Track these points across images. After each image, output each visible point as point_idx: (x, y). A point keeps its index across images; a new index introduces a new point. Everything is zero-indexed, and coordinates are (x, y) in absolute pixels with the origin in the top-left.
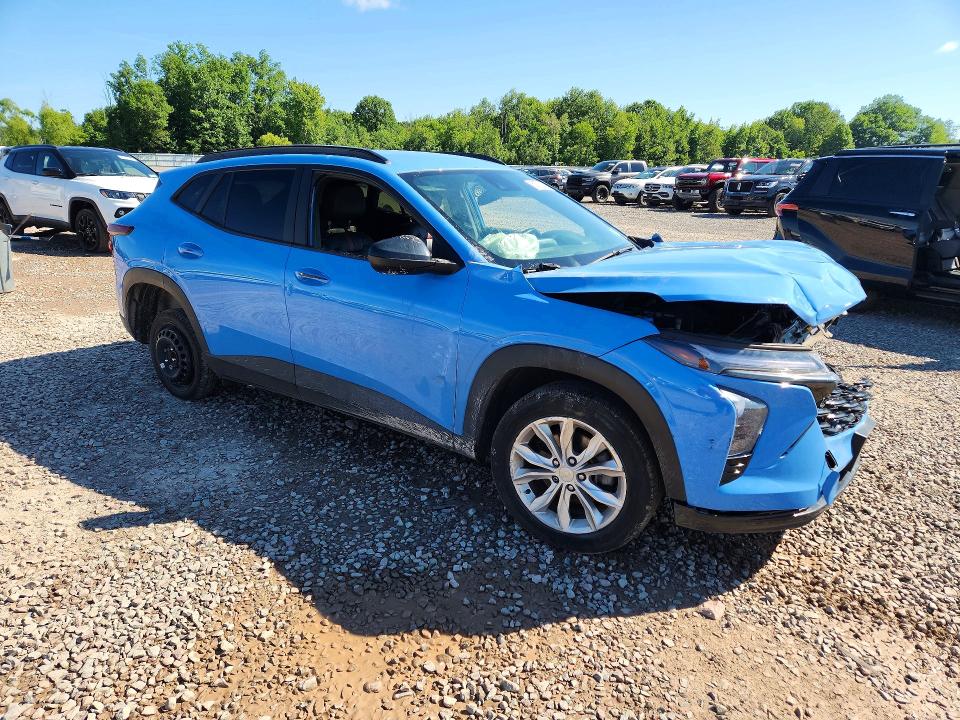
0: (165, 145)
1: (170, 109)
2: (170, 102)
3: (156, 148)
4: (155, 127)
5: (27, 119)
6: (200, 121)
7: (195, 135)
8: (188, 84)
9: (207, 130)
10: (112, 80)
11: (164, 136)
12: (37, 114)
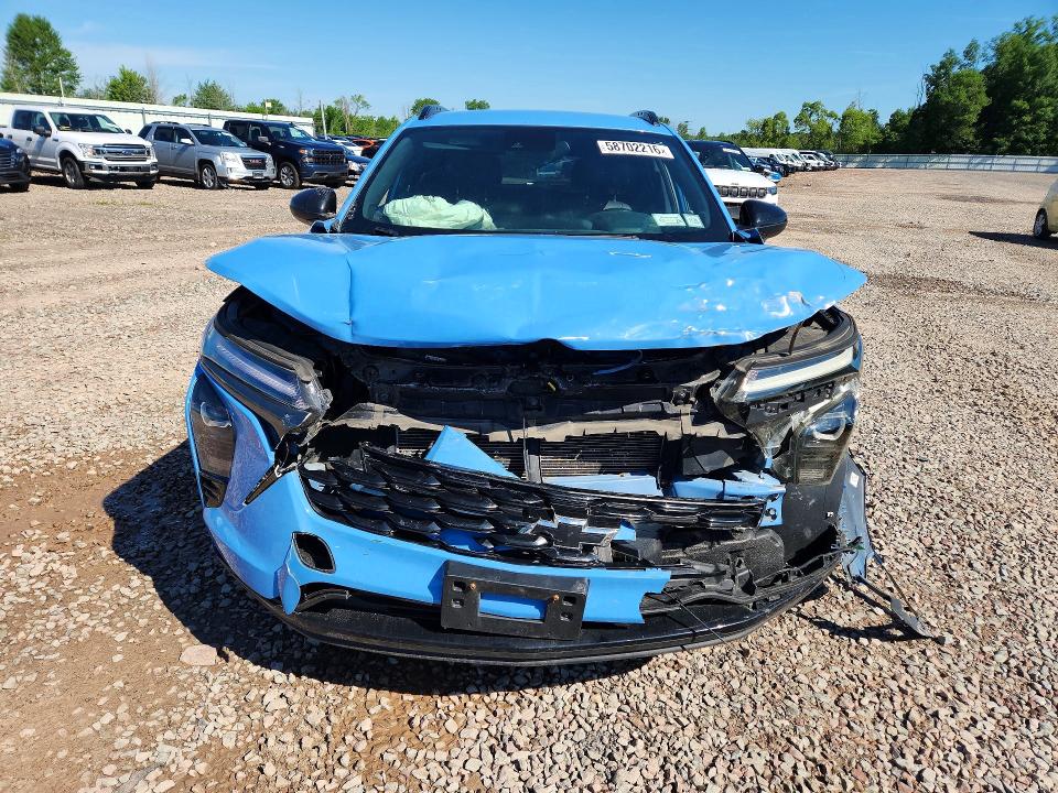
0: (965, 144)
1: (985, 101)
2: (988, 94)
3: (952, 148)
4: (961, 123)
5: (830, 121)
6: (1020, 113)
7: (1007, 132)
8: (1021, 67)
9: (1025, 124)
10: (930, 72)
11: (968, 133)
12: (840, 116)
